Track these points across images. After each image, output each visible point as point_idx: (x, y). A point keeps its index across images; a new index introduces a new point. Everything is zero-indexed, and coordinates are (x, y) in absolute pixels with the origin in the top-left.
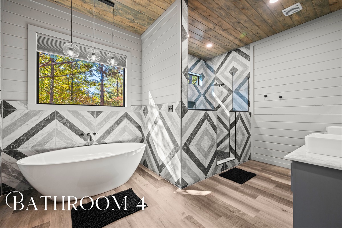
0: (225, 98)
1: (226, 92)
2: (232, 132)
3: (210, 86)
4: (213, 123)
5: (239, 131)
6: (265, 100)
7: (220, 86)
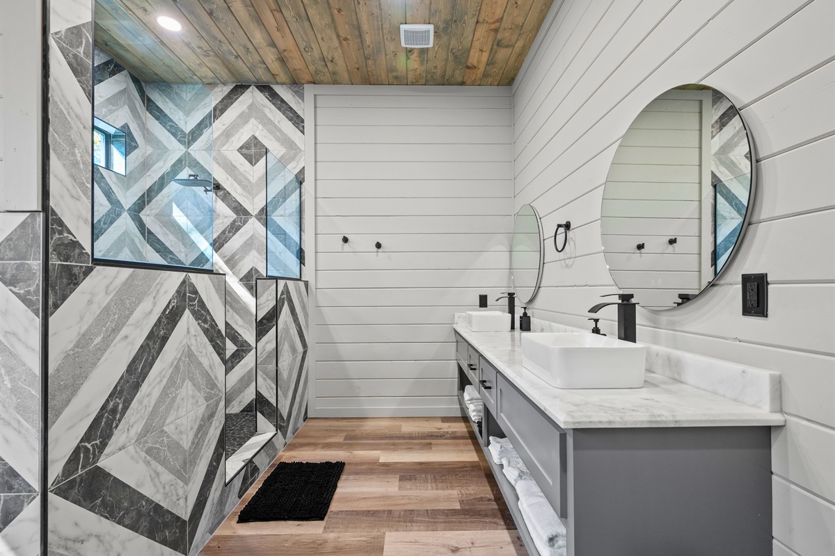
0: (223, 232)
1: (226, 214)
2: (264, 347)
3: (162, 183)
4: (214, 325)
5: (286, 342)
6: (343, 249)
7: (206, 191)
